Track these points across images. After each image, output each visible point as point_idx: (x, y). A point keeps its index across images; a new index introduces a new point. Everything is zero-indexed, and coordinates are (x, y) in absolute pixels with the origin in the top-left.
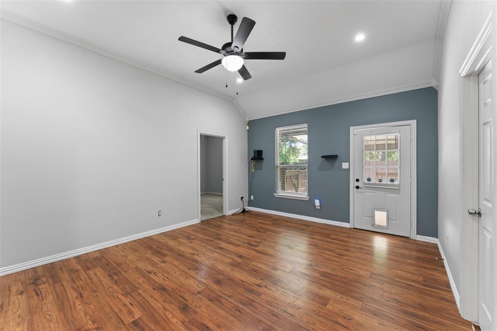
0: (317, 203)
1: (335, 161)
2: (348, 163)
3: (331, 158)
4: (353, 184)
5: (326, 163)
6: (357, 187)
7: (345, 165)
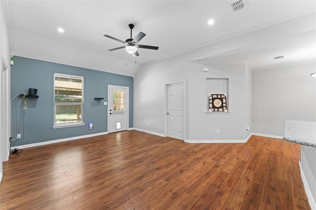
0: (91, 125)
1: (100, 101)
2: (107, 102)
3: (98, 99)
4: (109, 112)
5: (96, 102)
6: (111, 114)
7: (105, 103)
